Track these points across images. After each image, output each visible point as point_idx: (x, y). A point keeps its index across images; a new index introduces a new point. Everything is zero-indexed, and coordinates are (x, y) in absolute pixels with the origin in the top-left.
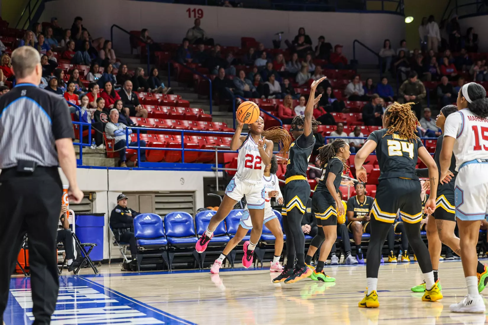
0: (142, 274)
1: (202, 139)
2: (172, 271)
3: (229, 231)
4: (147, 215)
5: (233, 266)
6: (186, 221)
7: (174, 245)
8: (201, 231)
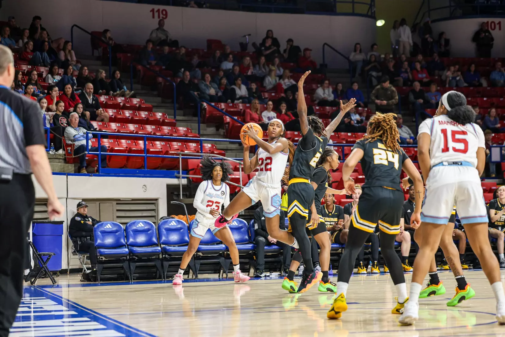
0: (102, 285)
1: (166, 145)
2: (134, 282)
4: (108, 223)
5: (197, 277)
6: (149, 230)
7: (136, 255)
8: (164, 240)
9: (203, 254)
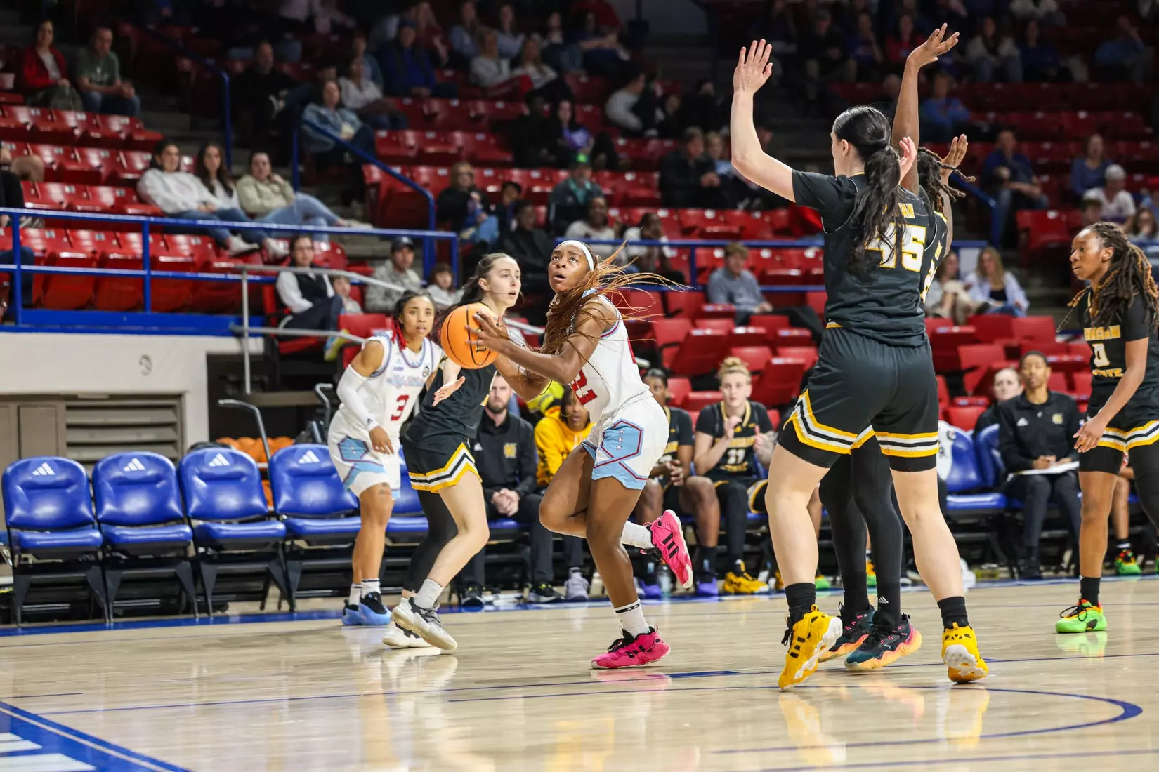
0: (28, 631)
1: (204, 245)
2: (115, 623)
3: (280, 506)
4: (43, 462)
6: (157, 479)
7: (123, 547)
8: (197, 508)
9: (309, 543)
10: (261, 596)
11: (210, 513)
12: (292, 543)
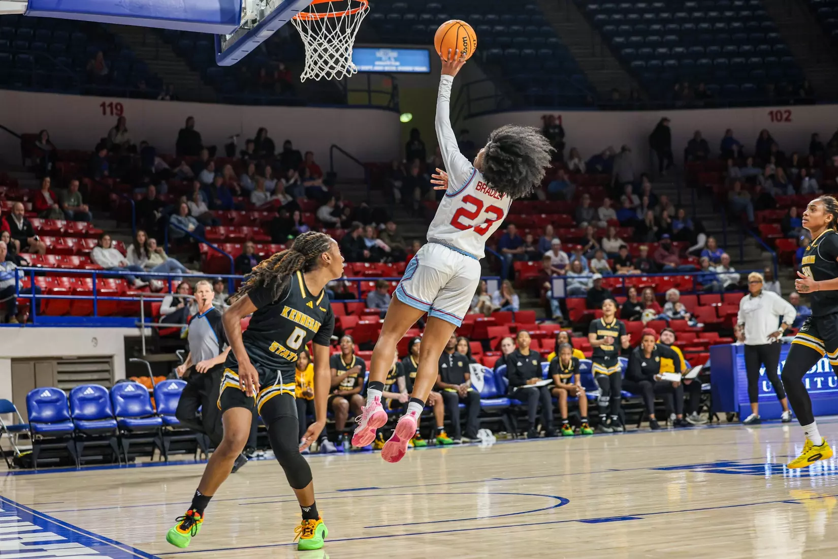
0: (40, 472)
1: (122, 283)
2: (81, 468)
3: (160, 409)
4: (46, 390)
5: (167, 458)
6: (100, 397)
7: (84, 431)
8: (120, 412)
9: (174, 428)
10: (151, 454)
11: (126, 413)
12: (166, 428)
